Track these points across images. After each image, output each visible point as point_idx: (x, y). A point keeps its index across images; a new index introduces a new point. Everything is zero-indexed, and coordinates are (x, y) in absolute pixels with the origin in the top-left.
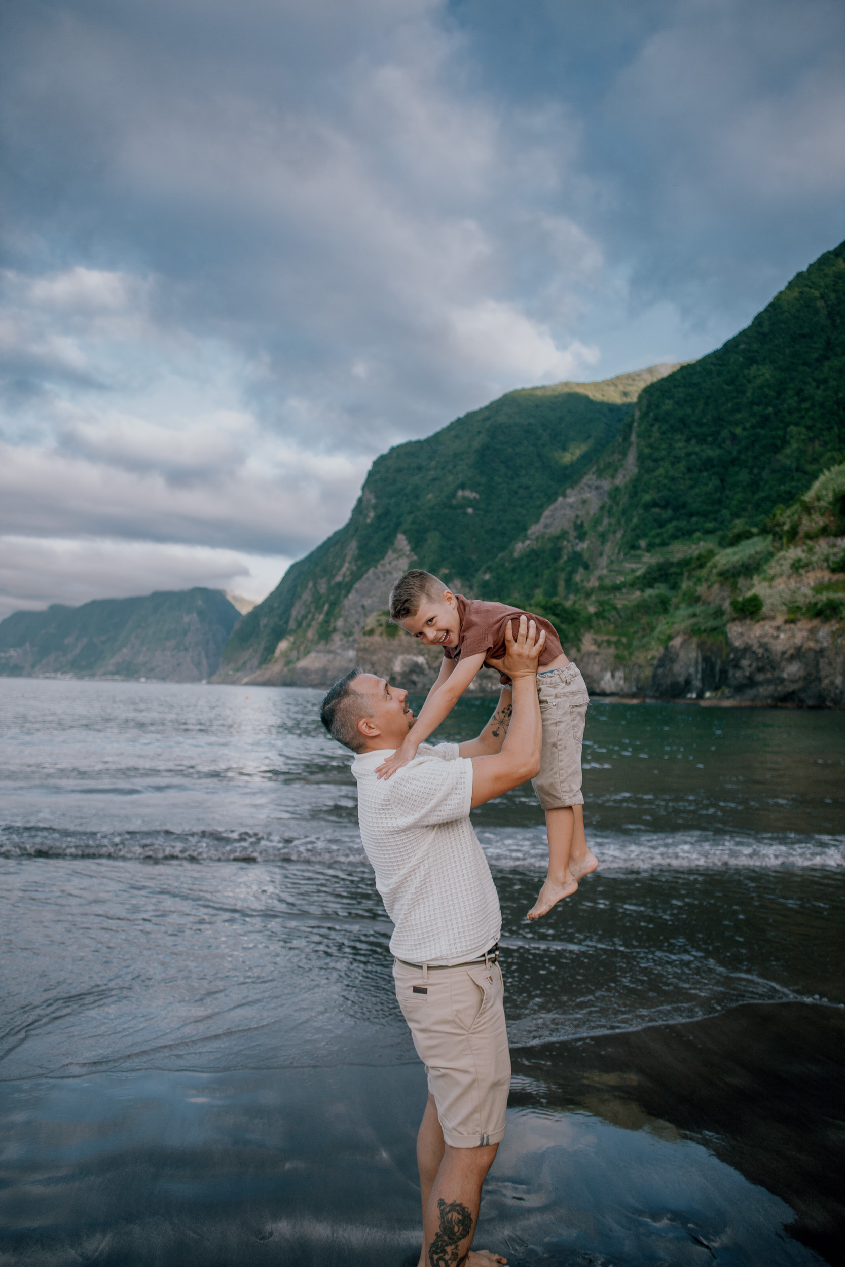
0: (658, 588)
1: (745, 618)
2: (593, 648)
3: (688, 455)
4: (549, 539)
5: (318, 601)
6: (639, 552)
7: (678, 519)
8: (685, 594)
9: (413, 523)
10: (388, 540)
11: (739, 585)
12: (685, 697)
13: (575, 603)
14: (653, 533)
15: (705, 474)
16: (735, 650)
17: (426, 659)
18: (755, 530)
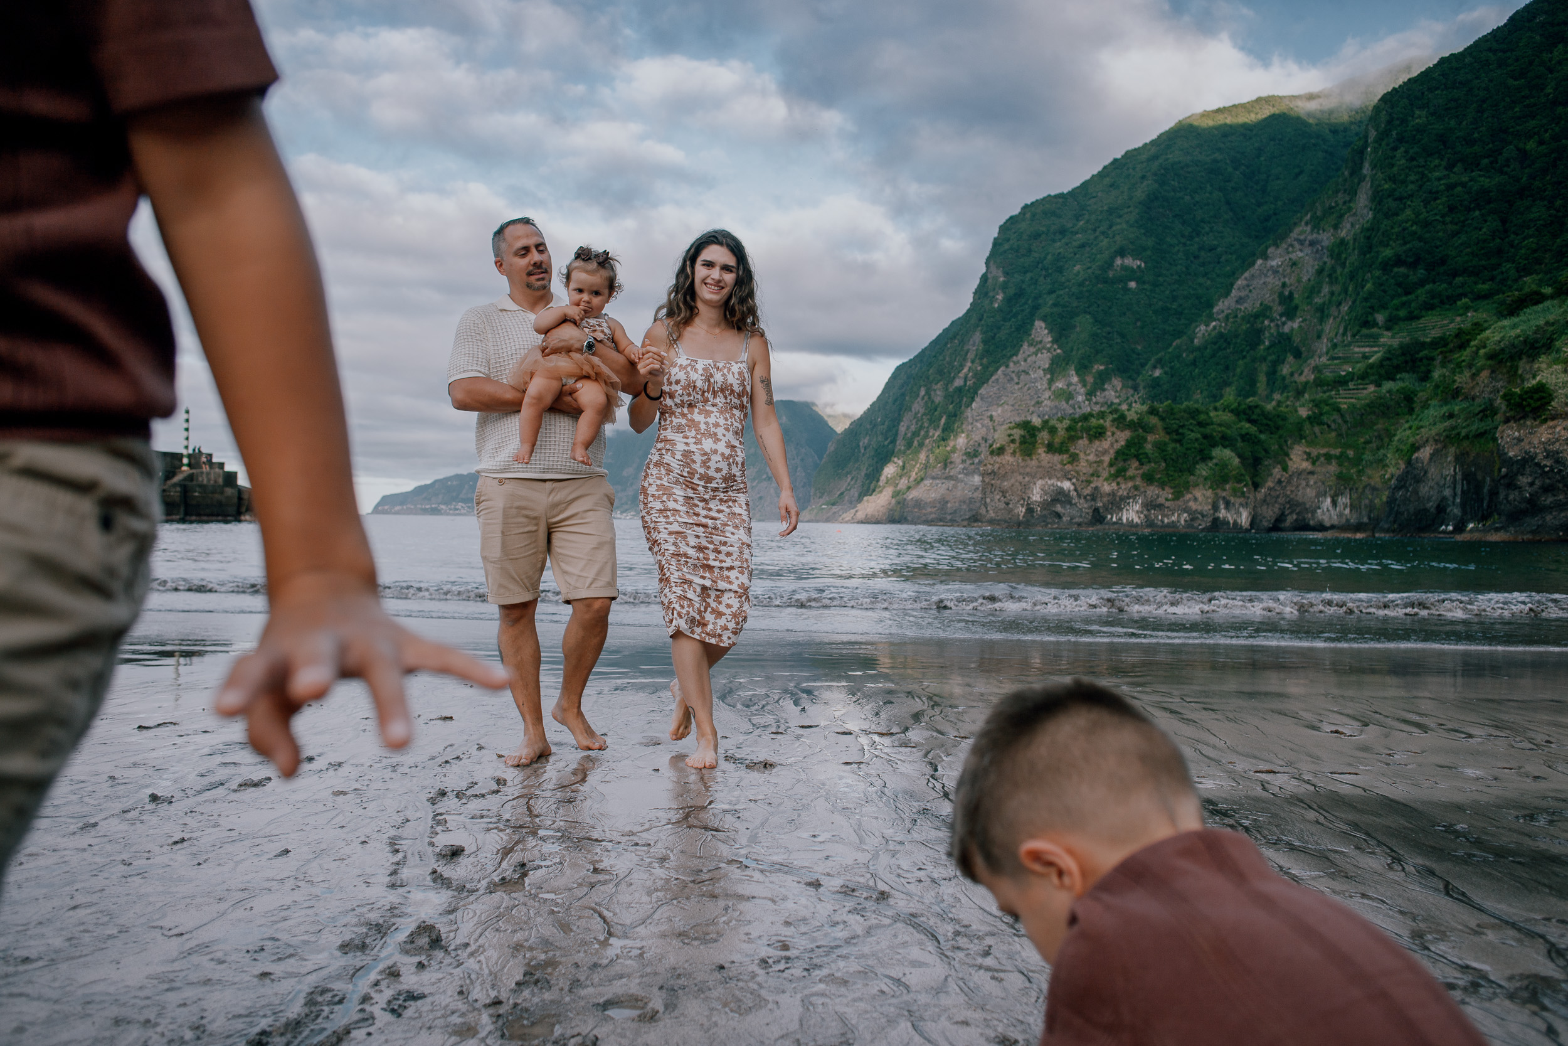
0: (1402, 379)
1: (1524, 417)
2: (1306, 465)
3: (1451, 187)
4: (1243, 318)
5: (932, 411)
6: (1375, 330)
7: (1434, 282)
8: (1437, 386)
9: (1055, 305)
10: (1023, 330)
11: (1520, 372)
12: (1436, 530)
13: (1279, 403)
14: (1395, 302)
15: (1477, 213)
16: (1508, 462)
17: (1073, 484)
18: (1547, 290)
